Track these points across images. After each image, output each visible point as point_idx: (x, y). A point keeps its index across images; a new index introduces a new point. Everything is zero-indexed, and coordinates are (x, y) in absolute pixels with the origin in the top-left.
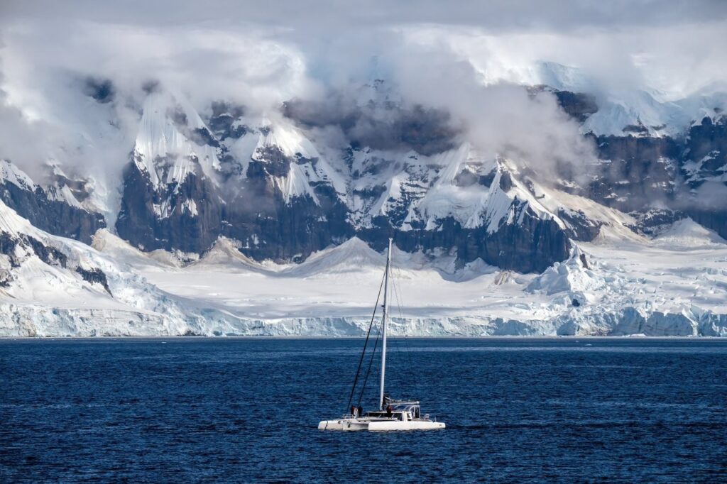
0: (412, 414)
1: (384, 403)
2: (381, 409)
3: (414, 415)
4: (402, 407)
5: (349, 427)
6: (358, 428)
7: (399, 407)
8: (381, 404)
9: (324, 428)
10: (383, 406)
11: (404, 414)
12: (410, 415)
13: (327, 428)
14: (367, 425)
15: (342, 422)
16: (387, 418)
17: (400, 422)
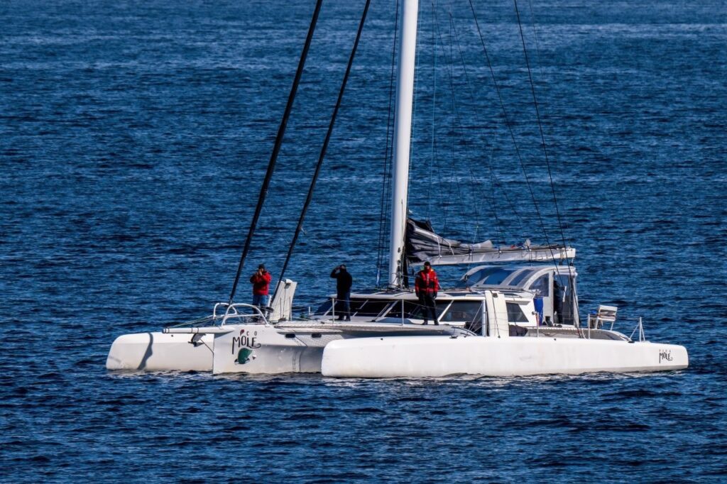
0: (538, 306)
1: (409, 251)
2: (395, 282)
3: (548, 310)
4: (495, 275)
5: (242, 358)
6: (284, 366)
7: (483, 273)
8: (397, 256)
9: (136, 363)
10: (403, 268)
11: (495, 304)
12: (528, 309)
13: (151, 363)
14: (319, 351)
15: (208, 339)
16: (417, 323)
17: (473, 339)
